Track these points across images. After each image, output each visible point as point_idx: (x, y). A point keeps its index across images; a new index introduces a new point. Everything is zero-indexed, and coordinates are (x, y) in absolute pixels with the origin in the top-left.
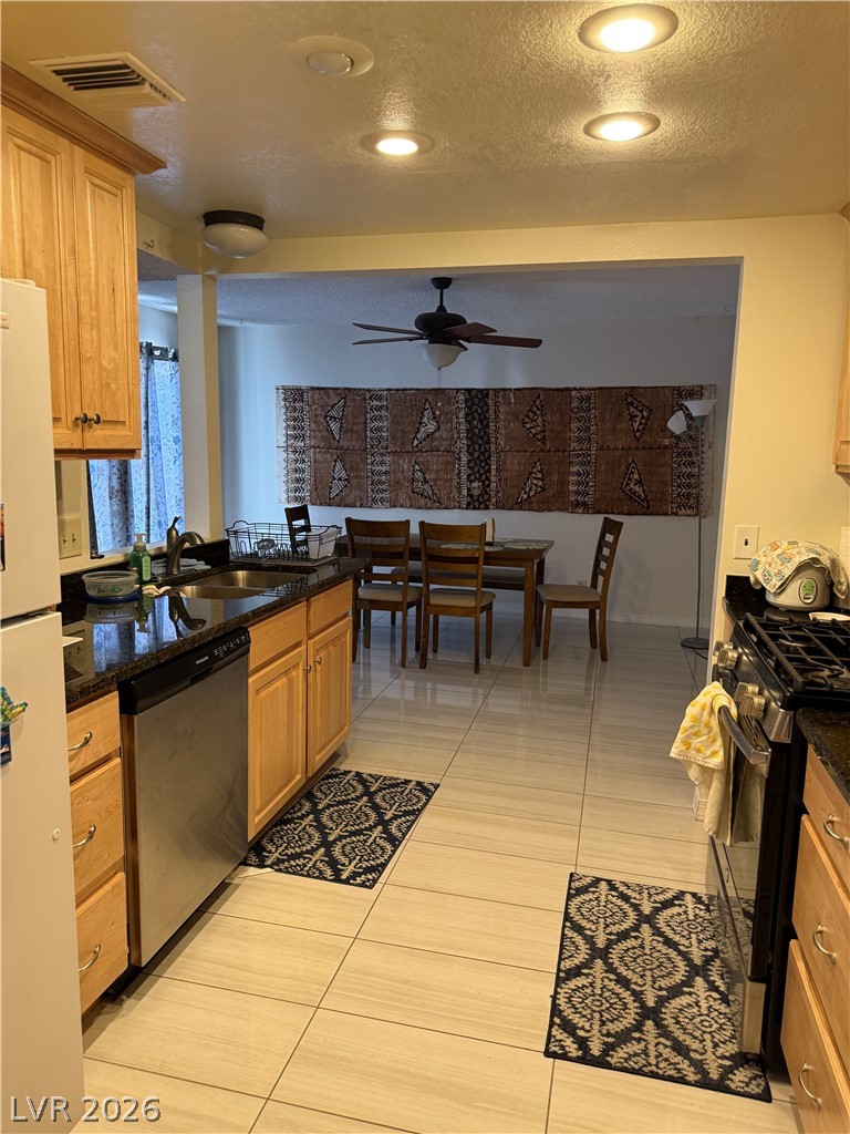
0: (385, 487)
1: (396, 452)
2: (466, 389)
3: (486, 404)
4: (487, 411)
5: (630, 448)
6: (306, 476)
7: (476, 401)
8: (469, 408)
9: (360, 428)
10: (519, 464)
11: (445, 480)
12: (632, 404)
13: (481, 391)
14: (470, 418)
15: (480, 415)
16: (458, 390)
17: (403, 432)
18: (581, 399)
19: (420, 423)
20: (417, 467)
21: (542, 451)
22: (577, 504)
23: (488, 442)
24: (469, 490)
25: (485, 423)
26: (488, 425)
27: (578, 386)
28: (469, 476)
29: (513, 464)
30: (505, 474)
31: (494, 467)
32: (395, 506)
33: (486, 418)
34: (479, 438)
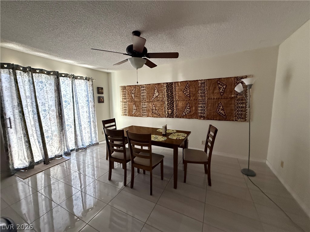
0: (145, 111)
1: (148, 102)
2: (166, 83)
3: (172, 87)
4: (172, 89)
5: (219, 98)
6: (127, 109)
7: (169, 86)
8: (167, 88)
9: (139, 95)
10: (182, 104)
11: (161, 109)
12: (219, 84)
13: (170, 83)
14: (168, 91)
15: (170, 90)
16: (164, 83)
17: (150, 96)
18: (202, 84)
19: (154, 93)
20: (153, 106)
21: (189, 100)
22: (201, 117)
23: (173, 98)
24: (168, 112)
25: (172, 92)
26: (173, 93)
27: (201, 79)
28: (168, 108)
29: (180, 104)
30: (178, 108)
31: (175, 105)
32: (148, 117)
33: (172, 91)
34: (170, 97)
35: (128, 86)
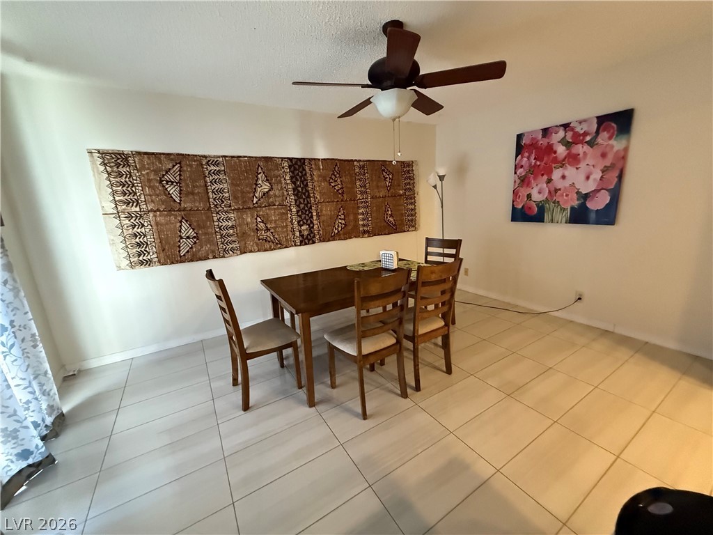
0: (233, 239)
1: (239, 209)
2: (288, 158)
3: (304, 170)
4: (306, 174)
5: (386, 196)
6: (149, 239)
7: (297, 166)
8: (293, 172)
9: (201, 190)
10: (330, 211)
11: (283, 227)
12: (384, 170)
13: (299, 160)
14: (294, 180)
15: (301, 177)
16: (282, 159)
17: (243, 192)
18: (360, 168)
19: (256, 185)
20: (259, 219)
21: (342, 201)
22: (364, 232)
23: (309, 197)
24: (300, 232)
25: (305, 183)
26: (307, 185)
27: (358, 159)
28: (299, 222)
29: (327, 210)
30: (322, 218)
31: (314, 214)
32: (245, 253)
33: (305, 180)
34: (302, 194)
35: (139, 153)
